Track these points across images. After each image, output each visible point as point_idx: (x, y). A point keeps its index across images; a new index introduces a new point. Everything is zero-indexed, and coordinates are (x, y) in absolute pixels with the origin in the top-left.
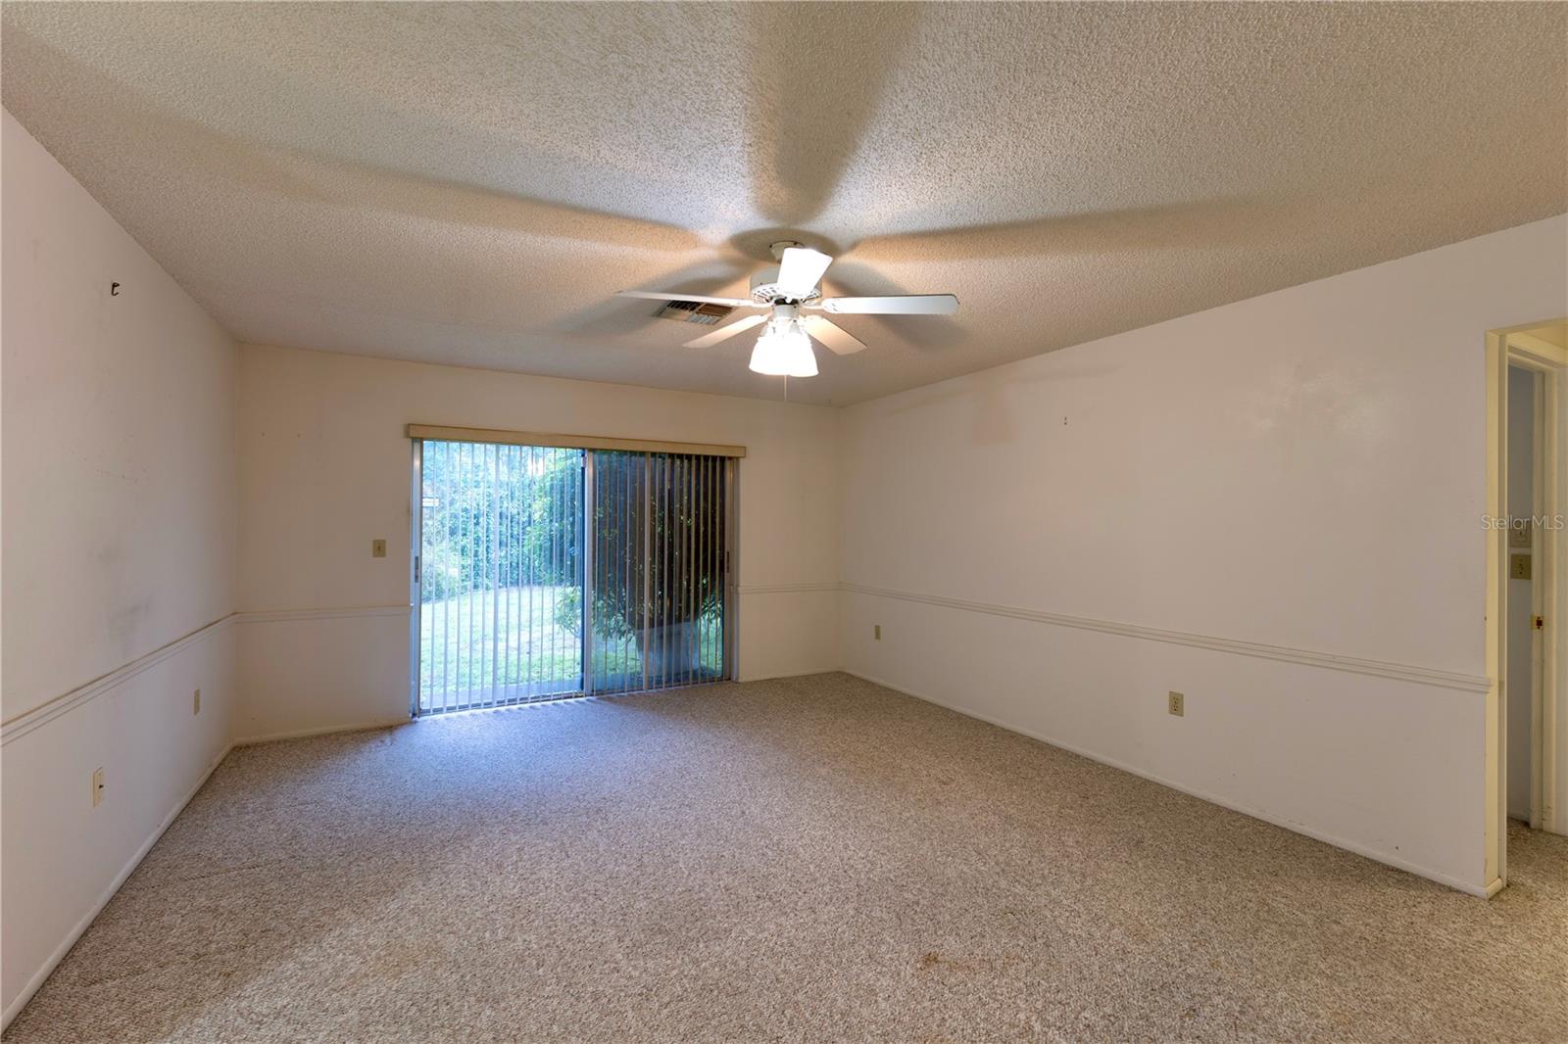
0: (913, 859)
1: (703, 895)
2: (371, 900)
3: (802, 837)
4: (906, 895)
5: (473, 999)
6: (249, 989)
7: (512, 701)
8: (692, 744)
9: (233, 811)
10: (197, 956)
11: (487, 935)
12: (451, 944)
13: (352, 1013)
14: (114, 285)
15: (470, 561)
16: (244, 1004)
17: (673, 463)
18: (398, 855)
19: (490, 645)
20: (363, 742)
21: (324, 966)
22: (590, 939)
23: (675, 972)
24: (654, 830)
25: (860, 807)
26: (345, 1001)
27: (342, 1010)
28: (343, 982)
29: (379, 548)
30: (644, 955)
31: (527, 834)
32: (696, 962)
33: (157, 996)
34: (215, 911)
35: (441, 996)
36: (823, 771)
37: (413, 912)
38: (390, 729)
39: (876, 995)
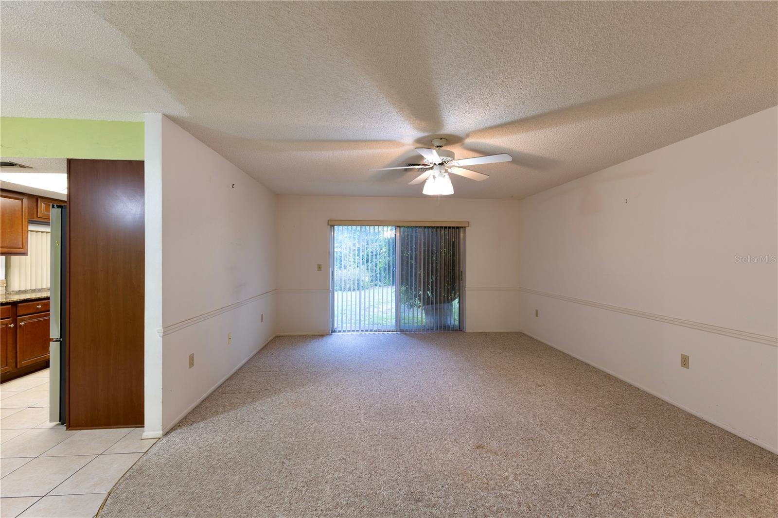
0: (500, 411)
1: (402, 407)
2: (296, 387)
3: (454, 395)
4: (486, 423)
5: (313, 420)
6: (257, 403)
7: (367, 331)
8: (429, 355)
9: (269, 355)
10: (248, 392)
11: (325, 403)
12: (313, 403)
13: (280, 415)
14: (233, 185)
15: (374, 274)
16: (255, 406)
17: (436, 231)
18: (309, 376)
19: (371, 309)
20: (313, 339)
21: (277, 402)
22: (356, 412)
23: (378, 427)
24: (396, 382)
25: (489, 389)
26: (279, 412)
27: (278, 414)
28: (281, 407)
29: (319, 268)
30: (371, 420)
31: (351, 376)
32: (387, 426)
33: (236, 400)
34: (256, 381)
35: (305, 417)
36: (481, 373)
37: (306, 392)
38: (322, 336)
39: (449, 452)
